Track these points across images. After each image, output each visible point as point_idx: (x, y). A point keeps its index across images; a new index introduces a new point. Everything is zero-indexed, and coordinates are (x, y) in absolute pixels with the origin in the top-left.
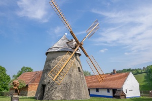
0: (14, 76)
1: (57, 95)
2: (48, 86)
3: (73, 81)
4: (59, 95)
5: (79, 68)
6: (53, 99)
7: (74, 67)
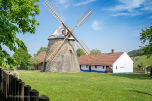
0: (35, 55)
1: (53, 69)
2: (48, 63)
3: (65, 60)
4: (54, 69)
5: (71, 51)
6: (50, 72)
7: (66, 50)
